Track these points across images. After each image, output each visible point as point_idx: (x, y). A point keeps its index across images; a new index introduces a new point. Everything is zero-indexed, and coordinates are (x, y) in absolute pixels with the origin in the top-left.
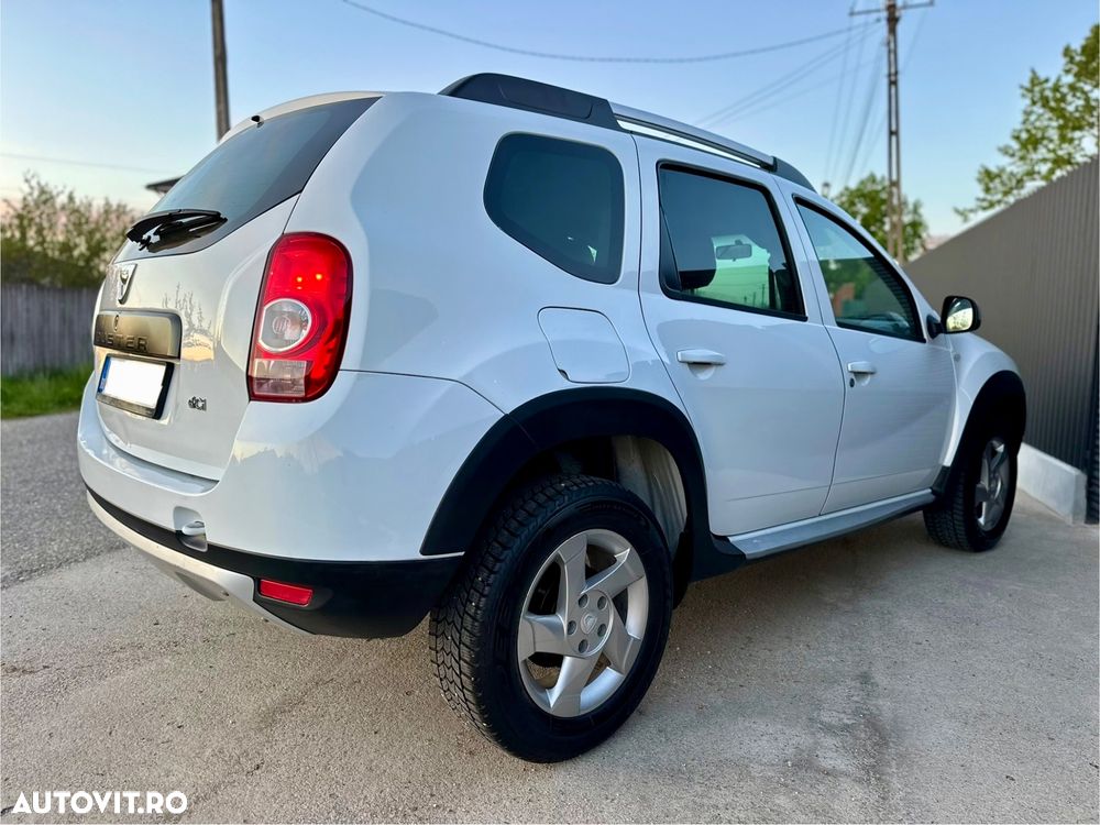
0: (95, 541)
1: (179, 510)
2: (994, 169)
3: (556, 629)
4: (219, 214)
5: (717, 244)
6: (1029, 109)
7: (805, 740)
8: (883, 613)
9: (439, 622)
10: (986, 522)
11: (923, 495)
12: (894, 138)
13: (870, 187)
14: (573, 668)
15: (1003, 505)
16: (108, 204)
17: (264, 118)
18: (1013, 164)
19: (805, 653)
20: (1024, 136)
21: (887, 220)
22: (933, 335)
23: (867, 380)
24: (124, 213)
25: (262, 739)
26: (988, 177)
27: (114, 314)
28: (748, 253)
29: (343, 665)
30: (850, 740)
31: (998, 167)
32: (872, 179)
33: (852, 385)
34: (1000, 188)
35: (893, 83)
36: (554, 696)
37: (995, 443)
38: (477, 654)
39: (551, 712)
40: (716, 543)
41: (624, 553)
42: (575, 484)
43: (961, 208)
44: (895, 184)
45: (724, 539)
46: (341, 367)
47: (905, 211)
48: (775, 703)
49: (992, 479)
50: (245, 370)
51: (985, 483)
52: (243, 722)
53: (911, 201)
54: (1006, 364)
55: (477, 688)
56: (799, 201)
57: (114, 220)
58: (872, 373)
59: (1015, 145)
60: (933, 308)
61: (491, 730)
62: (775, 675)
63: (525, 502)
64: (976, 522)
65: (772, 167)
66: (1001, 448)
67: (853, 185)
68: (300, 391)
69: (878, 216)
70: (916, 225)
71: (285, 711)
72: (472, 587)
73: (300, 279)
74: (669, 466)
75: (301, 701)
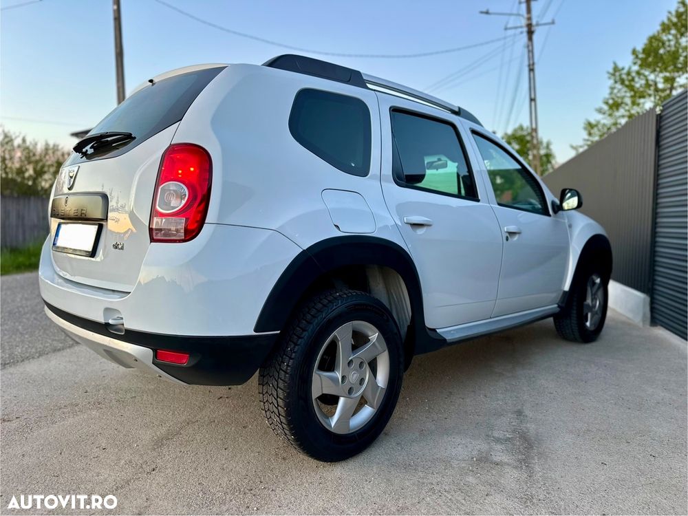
0: (44, 346)
1: (107, 310)
2: (593, 122)
3: (335, 380)
4: (131, 134)
5: (427, 160)
6: (613, 86)
7: (484, 447)
8: (530, 377)
9: (264, 377)
10: (591, 324)
11: (552, 308)
12: (533, 103)
13: (520, 133)
14: (345, 404)
15: (600, 316)
16: (47, 145)
17: (156, 80)
18: (605, 118)
19: (484, 400)
20: (611, 102)
21: (530, 153)
22: (555, 212)
23: (516, 238)
24: (57, 150)
25: (156, 454)
26: (590, 126)
27: (64, 197)
28: (445, 166)
29: (204, 412)
30: (510, 446)
31: (595, 120)
32: (521, 128)
33: (507, 240)
34: (597, 133)
35: (531, 70)
36: (334, 421)
37: (594, 277)
38: (288, 394)
39: (332, 430)
40: (430, 333)
41: (374, 336)
42: (345, 294)
43: (574, 145)
44: (535, 130)
45: (434, 330)
46: (206, 222)
47: (541, 148)
48: (466, 427)
49: (594, 299)
50: (148, 225)
51: (589, 301)
52: (143, 445)
53: (545, 141)
54: (599, 230)
55: (288, 414)
56: (474, 132)
57: (51, 155)
58: (519, 233)
59: (606, 108)
60: (555, 196)
61: (296, 440)
62: (466, 412)
63: (315, 304)
64: (585, 326)
65: (458, 112)
66: (598, 281)
67: (510, 132)
68: (182, 235)
69: (526, 150)
70: (548, 156)
71: (169, 439)
72: (284, 354)
73: (180, 172)
74: (399, 283)
75: (178, 433)
